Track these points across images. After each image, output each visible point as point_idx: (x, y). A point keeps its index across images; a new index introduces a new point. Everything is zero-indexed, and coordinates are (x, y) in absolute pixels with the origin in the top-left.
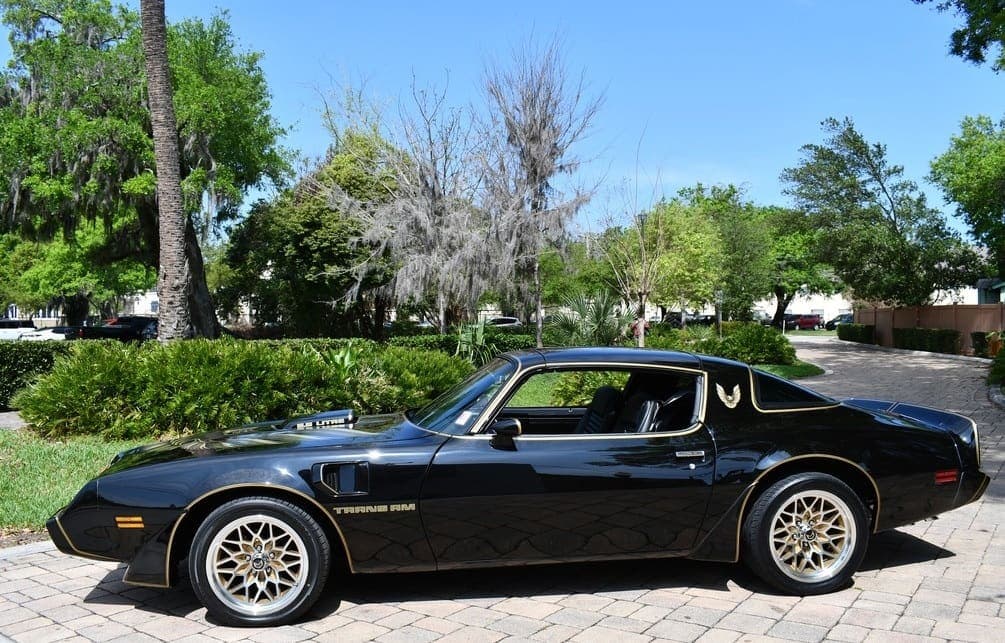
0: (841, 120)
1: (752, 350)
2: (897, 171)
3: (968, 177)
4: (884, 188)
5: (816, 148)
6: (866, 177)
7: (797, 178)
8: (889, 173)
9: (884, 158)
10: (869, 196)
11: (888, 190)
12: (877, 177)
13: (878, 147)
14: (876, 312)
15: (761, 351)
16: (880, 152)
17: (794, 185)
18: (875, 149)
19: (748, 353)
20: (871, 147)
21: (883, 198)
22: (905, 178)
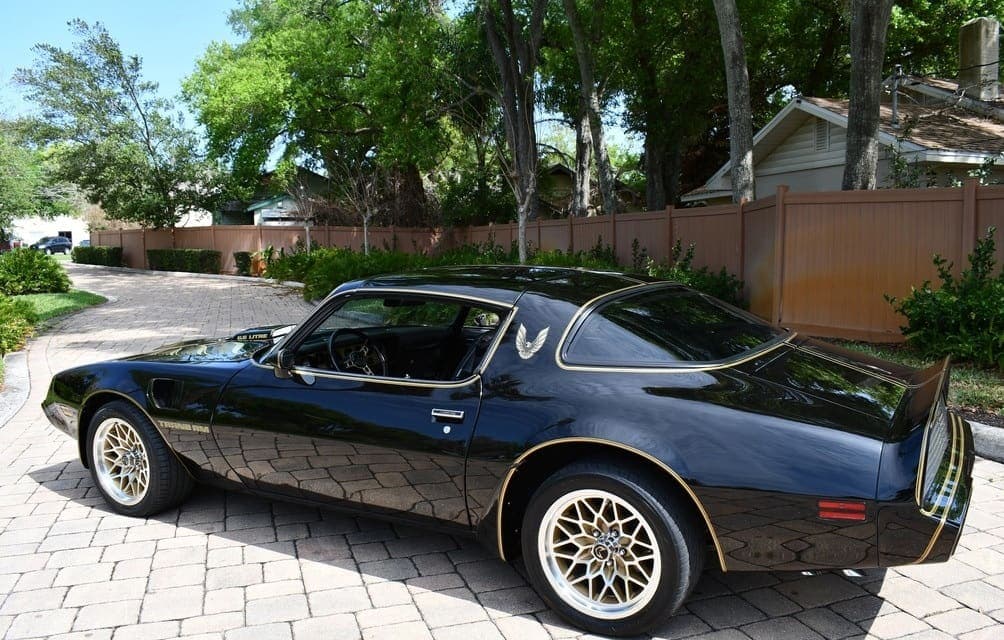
0: (91, 23)
1: (23, 278)
2: (150, 87)
3: (223, 101)
4: (137, 105)
5: (53, 50)
6: (119, 89)
7: (32, 81)
8: (143, 88)
9: (140, 72)
10: (123, 109)
11: (142, 106)
12: (129, 90)
13: (136, 59)
14: (122, 233)
15: (35, 278)
16: (136, 64)
17: (30, 90)
18: (132, 61)
19: (19, 281)
20: (126, 59)
21: (136, 115)
22: (159, 94)
